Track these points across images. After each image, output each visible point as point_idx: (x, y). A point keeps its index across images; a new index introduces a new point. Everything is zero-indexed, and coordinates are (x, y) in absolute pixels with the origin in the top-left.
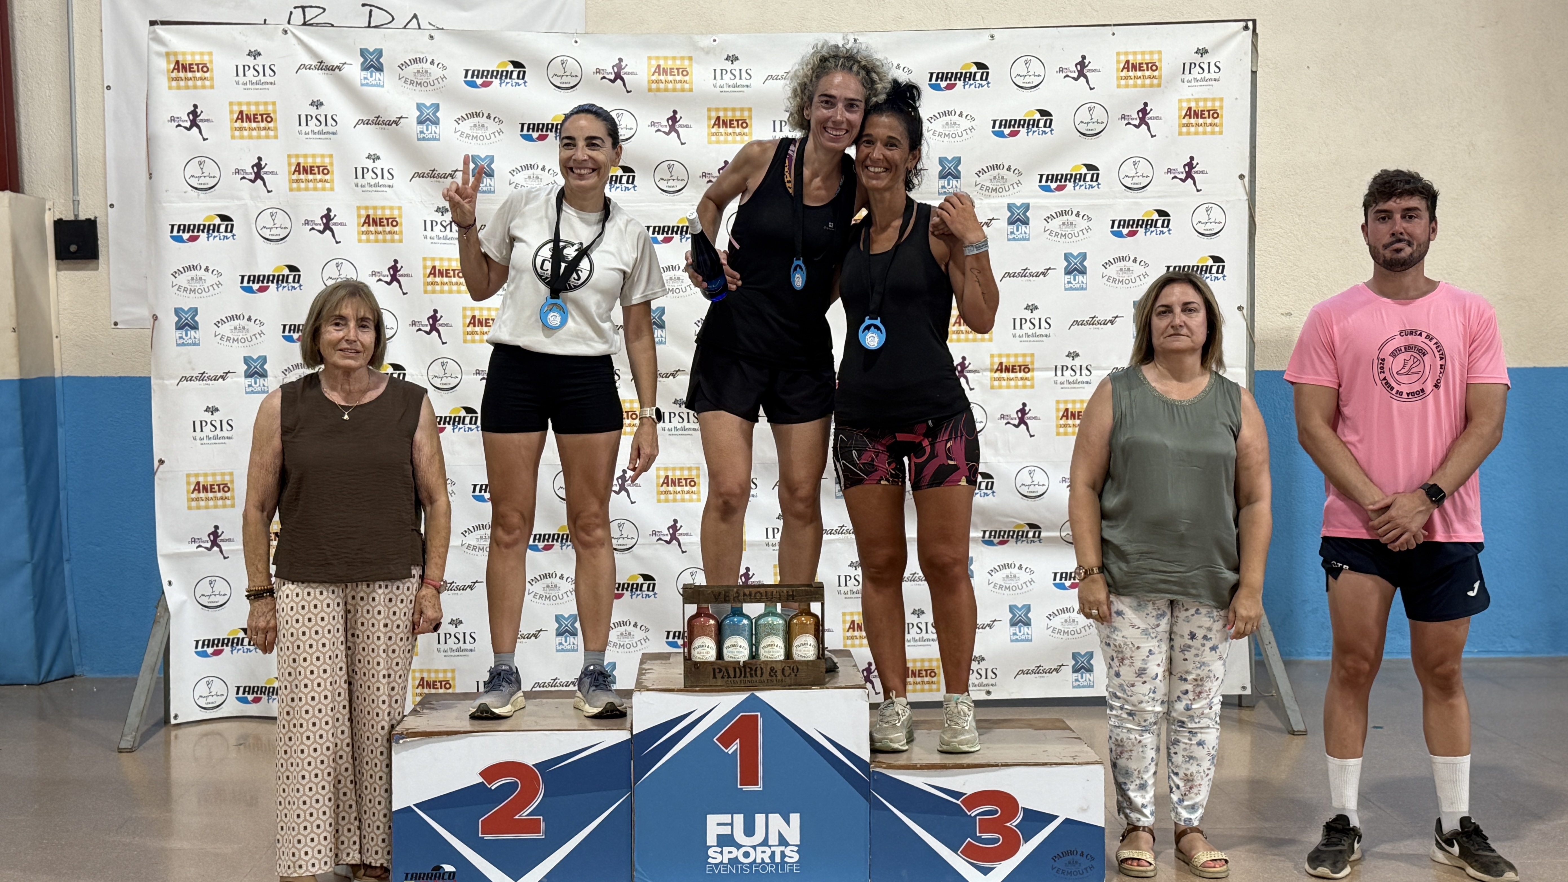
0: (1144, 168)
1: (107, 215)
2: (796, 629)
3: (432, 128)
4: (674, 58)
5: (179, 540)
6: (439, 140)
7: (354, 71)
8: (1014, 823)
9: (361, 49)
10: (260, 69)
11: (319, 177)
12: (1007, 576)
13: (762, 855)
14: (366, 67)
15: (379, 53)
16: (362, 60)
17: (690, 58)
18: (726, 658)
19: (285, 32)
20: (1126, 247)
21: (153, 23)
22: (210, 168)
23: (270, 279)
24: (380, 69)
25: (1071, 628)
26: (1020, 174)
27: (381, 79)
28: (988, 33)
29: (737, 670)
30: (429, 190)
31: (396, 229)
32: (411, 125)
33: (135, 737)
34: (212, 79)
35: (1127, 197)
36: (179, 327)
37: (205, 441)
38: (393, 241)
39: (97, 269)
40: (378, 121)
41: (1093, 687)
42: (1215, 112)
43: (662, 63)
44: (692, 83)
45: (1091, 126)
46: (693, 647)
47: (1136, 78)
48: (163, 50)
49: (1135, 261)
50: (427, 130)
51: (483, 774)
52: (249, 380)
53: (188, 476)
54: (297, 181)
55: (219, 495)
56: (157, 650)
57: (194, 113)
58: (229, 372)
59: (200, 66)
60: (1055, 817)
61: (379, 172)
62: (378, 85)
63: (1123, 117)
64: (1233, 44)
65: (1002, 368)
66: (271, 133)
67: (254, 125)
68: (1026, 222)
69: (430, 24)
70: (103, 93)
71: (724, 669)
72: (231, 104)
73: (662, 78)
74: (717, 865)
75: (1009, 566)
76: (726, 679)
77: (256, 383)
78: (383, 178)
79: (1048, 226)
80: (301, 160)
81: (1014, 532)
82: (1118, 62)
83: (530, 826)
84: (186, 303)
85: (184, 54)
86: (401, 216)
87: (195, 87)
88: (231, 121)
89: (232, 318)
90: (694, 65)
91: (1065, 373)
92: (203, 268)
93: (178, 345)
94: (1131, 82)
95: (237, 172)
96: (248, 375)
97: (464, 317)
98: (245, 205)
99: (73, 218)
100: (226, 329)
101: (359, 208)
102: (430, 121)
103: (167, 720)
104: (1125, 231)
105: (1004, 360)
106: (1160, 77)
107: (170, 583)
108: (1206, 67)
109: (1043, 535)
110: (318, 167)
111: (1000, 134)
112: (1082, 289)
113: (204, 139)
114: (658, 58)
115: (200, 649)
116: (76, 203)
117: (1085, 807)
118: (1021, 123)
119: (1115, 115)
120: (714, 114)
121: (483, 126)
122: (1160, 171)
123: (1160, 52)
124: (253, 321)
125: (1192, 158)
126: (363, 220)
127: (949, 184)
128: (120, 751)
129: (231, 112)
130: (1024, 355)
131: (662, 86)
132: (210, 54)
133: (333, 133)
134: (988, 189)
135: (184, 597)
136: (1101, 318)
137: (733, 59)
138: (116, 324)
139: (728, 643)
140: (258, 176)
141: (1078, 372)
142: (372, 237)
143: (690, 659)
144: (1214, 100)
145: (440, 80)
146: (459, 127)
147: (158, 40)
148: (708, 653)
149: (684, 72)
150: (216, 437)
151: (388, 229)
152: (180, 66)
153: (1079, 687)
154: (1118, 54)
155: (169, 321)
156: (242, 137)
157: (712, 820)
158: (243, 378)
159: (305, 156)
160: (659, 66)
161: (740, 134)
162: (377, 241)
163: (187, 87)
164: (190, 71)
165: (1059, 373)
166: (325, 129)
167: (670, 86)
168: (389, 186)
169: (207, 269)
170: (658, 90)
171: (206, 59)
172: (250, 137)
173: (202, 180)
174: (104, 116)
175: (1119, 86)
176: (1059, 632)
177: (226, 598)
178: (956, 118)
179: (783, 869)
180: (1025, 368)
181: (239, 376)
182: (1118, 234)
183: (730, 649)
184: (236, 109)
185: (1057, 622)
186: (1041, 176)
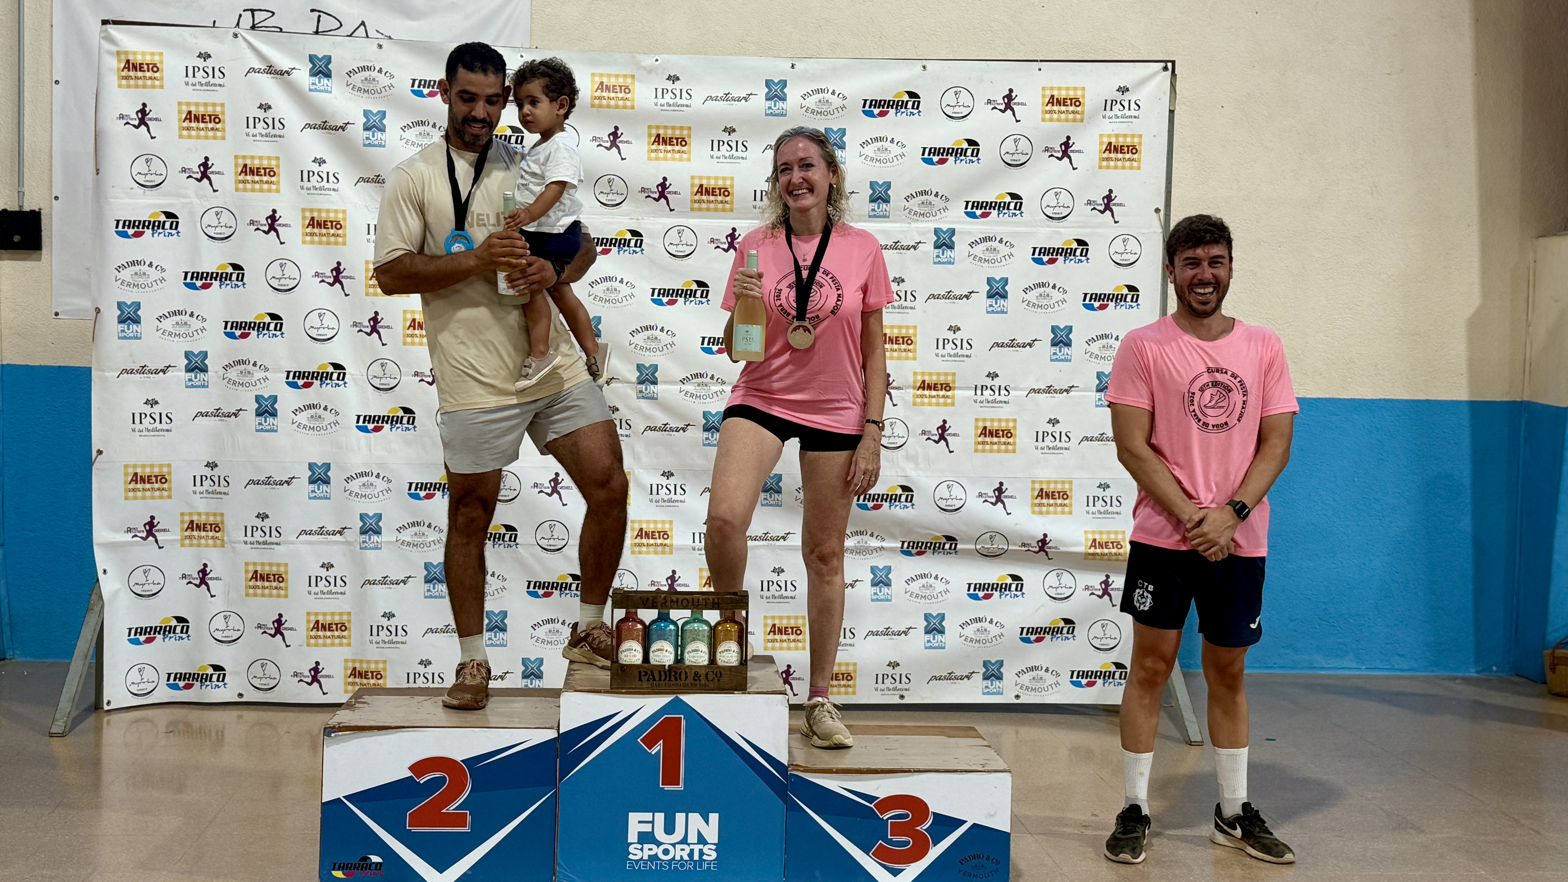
0: (1065, 198)
1: (51, 208)
2: (721, 636)
3: (379, 135)
4: (617, 76)
5: (115, 530)
6: (384, 146)
7: (302, 76)
8: (923, 827)
9: (310, 56)
10: (210, 71)
11: (265, 179)
12: (923, 586)
13: (680, 852)
14: (314, 73)
15: (328, 59)
16: (311, 66)
17: (633, 77)
18: (652, 662)
19: (236, 36)
20: (1046, 273)
21: (105, 22)
22: (157, 165)
23: (214, 276)
24: (328, 75)
25: (982, 637)
26: (947, 199)
27: (330, 85)
28: (921, 63)
29: (663, 674)
30: (373, 194)
31: (340, 232)
32: (357, 131)
33: (66, 722)
34: (162, 78)
35: (1049, 226)
36: (121, 321)
37: (144, 433)
38: (336, 243)
39: (40, 260)
40: (324, 126)
41: (1002, 694)
42: (1134, 147)
43: (605, 80)
44: (633, 100)
45: (1015, 157)
46: (620, 650)
47: (1060, 112)
48: (114, 49)
49: (1054, 287)
50: (373, 136)
51: (411, 768)
52: (190, 374)
53: (126, 466)
54: (244, 182)
55: (156, 486)
56: (90, 637)
57: (143, 112)
58: (170, 366)
59: (151, 66)
60: (964, 822)
61: (325, 176)
62: (326, 91)
63: (1047, 149)
64: (1152, 85)
65: (924, 386)
66: (219, 134)
67: (202, 125)
68: (951, 247)
69: (377, 31)
70: (52, 87)
71: (649, 672)
72: (180, 104)
73: (605, 94)
74: (637, 861)
75: (925, 576)
76: (651, 682)
77: (196, 378)
78: (328, 181)
79: (972, 251)
80: (248, 162)
81: (931, 543)
82: (1044, 96)
83: (457, 819)
84: (129, 297)
85: (135, 53)
86: (345, 220)
87: (145, 86)
88: (179, 120)
89: (175, 313)
90: (637, 83)
91: (984, 392)
92: (147, 263)
93: (120, 338)
94: (1055, 116)
95: (184, 170)
96: (189, 370)
97: (405, 320)
98: (191, 203)
99: (17, 209)
100: (168, 324)
101: (303, 210)
102: (377, 128)
103: (97, 705)
104: (1045, 258)
105: (927, 378)
106: (1083, 112)
107: (105, 571)
108: (1126, 104)
109: (959, 547)
110: (265, 169)
111: (929, 162)
112: (1003, 312)
113: (152, 138)
114: (601, 75)
115: (132, 636)
116: (21, 194)
117: (992, 813)
118: (950, 152)
119: (1039, 146)
120: (654, 132)
121: (428, 134)
122: (1080, 202)
123: (1083, 89)
124: (195, 317)
125: (1111, 191)
126: (307, 222)
127: (879, 208)
128: (51, 735)
129: (180, 112)
130: (946, 374)
131: (604, 102)
132: (161, 54)
133: (280, 136)
134: (915, 213)
135: (118, 586)
136: (1020, 341)
137: (674, 79)
138: (57, 314)
139: (654, 647)
140: (205, 175)
141: (997, 392)
142: (316, 239)
143: (617, 662)
144: (1133, 136)
145: (387, 88)
146: (404, 135)
147: (110, 39)
148: (635, 656)
149: (626, 89)
150: (155, 430)
151: (332, 231)
152: (130, 66)
153: (988, 693)
154: (1044, 89)
155: (111, 314)
156: (189, 137)
157: (634, 818)
158: (184, 373)
159: (252, 158)
160: (602, 83)
161: (679, 152)
162: (320, 243)
163: (137, 86)
164: (140, 71)
165: (979, 392)
166: (273, 132)
167: (612, 102)
168: (334, 190)
169: (151, 265)
170: (601, 106)
171: (156, 59)
172: (198, 137)
173: (149, 177)
174: (52, 110)
175: (1043, 120)
176: (971, 641)
177: (160, 587)
178: (887, 144)
179: (701, 867)
180: (947, 387)
181: (180, 371)
182: (1039, 261)
183: (656, 653)
184: (185, 109)
185: (970, 631)
186: (967, 202)
